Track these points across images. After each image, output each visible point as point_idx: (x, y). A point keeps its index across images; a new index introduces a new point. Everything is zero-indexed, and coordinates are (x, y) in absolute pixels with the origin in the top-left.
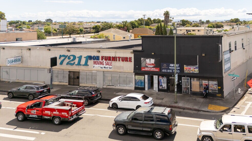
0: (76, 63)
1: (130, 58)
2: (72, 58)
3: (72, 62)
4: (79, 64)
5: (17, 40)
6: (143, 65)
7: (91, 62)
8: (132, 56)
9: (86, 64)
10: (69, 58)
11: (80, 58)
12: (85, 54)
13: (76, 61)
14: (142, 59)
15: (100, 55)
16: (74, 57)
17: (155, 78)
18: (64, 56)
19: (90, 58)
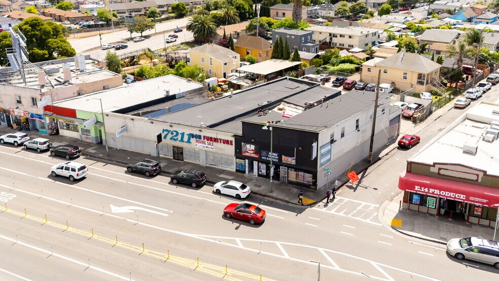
0: (180, 139)
1: (231, 142)
2: (175, 134)
3: (176, 138)
4: (182, 140)
5: (104, 88)
6: (243, 149)
7: (193, 140)
8: (233, 139)
9: (189, 142)
10: (172, 134)
11: (183, 134)
12: (187, 131)
13: (179, 137)
14: (243, 144)
15: (202, 134)
16: (177, 133)
17: (255, 163)
18: (167, 130)
19: (192, 136)
